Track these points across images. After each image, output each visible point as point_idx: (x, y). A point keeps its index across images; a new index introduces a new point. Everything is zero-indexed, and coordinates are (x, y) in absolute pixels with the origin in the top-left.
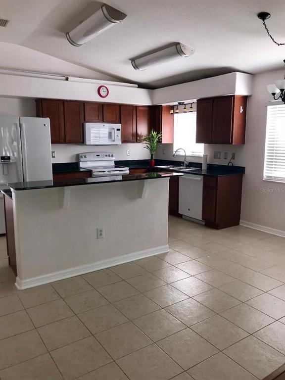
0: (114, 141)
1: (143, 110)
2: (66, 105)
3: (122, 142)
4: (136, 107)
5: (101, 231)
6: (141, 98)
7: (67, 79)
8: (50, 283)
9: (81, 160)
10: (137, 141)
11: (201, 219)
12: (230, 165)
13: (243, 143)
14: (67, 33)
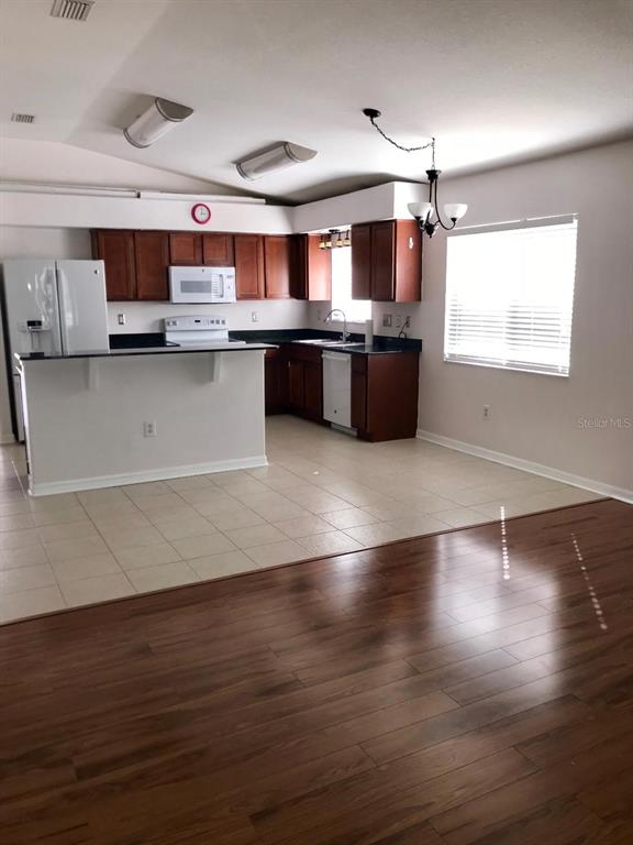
0: (222, 296)
1: (277, 243)
2: (138, 239)
3: (238, 299)
4: (264, 237)
5: (150, 426)
6: (273, 223)
7: (139, 196)
8: (75, 493)
9: (168, 328)
10: (266, 296)
11: (349, 426)
12: (403, 336)
13: (419, 298)
14: (126, 130)
